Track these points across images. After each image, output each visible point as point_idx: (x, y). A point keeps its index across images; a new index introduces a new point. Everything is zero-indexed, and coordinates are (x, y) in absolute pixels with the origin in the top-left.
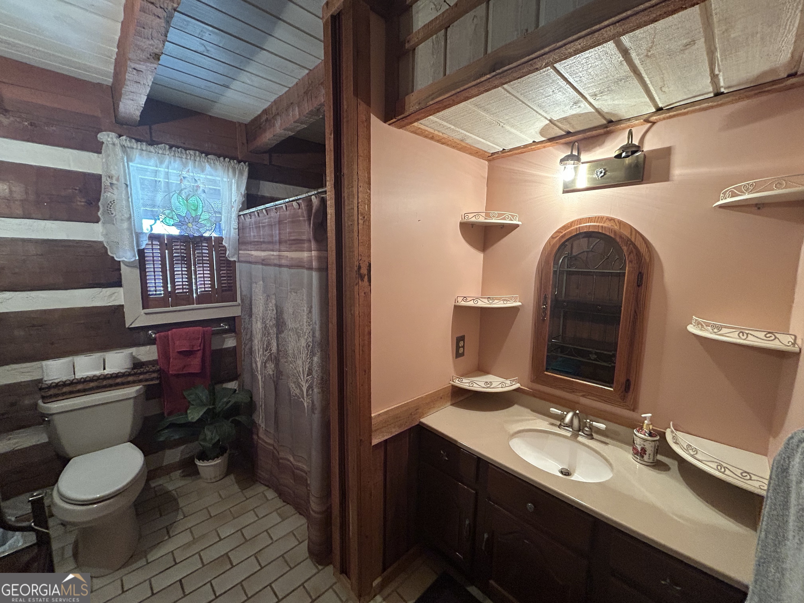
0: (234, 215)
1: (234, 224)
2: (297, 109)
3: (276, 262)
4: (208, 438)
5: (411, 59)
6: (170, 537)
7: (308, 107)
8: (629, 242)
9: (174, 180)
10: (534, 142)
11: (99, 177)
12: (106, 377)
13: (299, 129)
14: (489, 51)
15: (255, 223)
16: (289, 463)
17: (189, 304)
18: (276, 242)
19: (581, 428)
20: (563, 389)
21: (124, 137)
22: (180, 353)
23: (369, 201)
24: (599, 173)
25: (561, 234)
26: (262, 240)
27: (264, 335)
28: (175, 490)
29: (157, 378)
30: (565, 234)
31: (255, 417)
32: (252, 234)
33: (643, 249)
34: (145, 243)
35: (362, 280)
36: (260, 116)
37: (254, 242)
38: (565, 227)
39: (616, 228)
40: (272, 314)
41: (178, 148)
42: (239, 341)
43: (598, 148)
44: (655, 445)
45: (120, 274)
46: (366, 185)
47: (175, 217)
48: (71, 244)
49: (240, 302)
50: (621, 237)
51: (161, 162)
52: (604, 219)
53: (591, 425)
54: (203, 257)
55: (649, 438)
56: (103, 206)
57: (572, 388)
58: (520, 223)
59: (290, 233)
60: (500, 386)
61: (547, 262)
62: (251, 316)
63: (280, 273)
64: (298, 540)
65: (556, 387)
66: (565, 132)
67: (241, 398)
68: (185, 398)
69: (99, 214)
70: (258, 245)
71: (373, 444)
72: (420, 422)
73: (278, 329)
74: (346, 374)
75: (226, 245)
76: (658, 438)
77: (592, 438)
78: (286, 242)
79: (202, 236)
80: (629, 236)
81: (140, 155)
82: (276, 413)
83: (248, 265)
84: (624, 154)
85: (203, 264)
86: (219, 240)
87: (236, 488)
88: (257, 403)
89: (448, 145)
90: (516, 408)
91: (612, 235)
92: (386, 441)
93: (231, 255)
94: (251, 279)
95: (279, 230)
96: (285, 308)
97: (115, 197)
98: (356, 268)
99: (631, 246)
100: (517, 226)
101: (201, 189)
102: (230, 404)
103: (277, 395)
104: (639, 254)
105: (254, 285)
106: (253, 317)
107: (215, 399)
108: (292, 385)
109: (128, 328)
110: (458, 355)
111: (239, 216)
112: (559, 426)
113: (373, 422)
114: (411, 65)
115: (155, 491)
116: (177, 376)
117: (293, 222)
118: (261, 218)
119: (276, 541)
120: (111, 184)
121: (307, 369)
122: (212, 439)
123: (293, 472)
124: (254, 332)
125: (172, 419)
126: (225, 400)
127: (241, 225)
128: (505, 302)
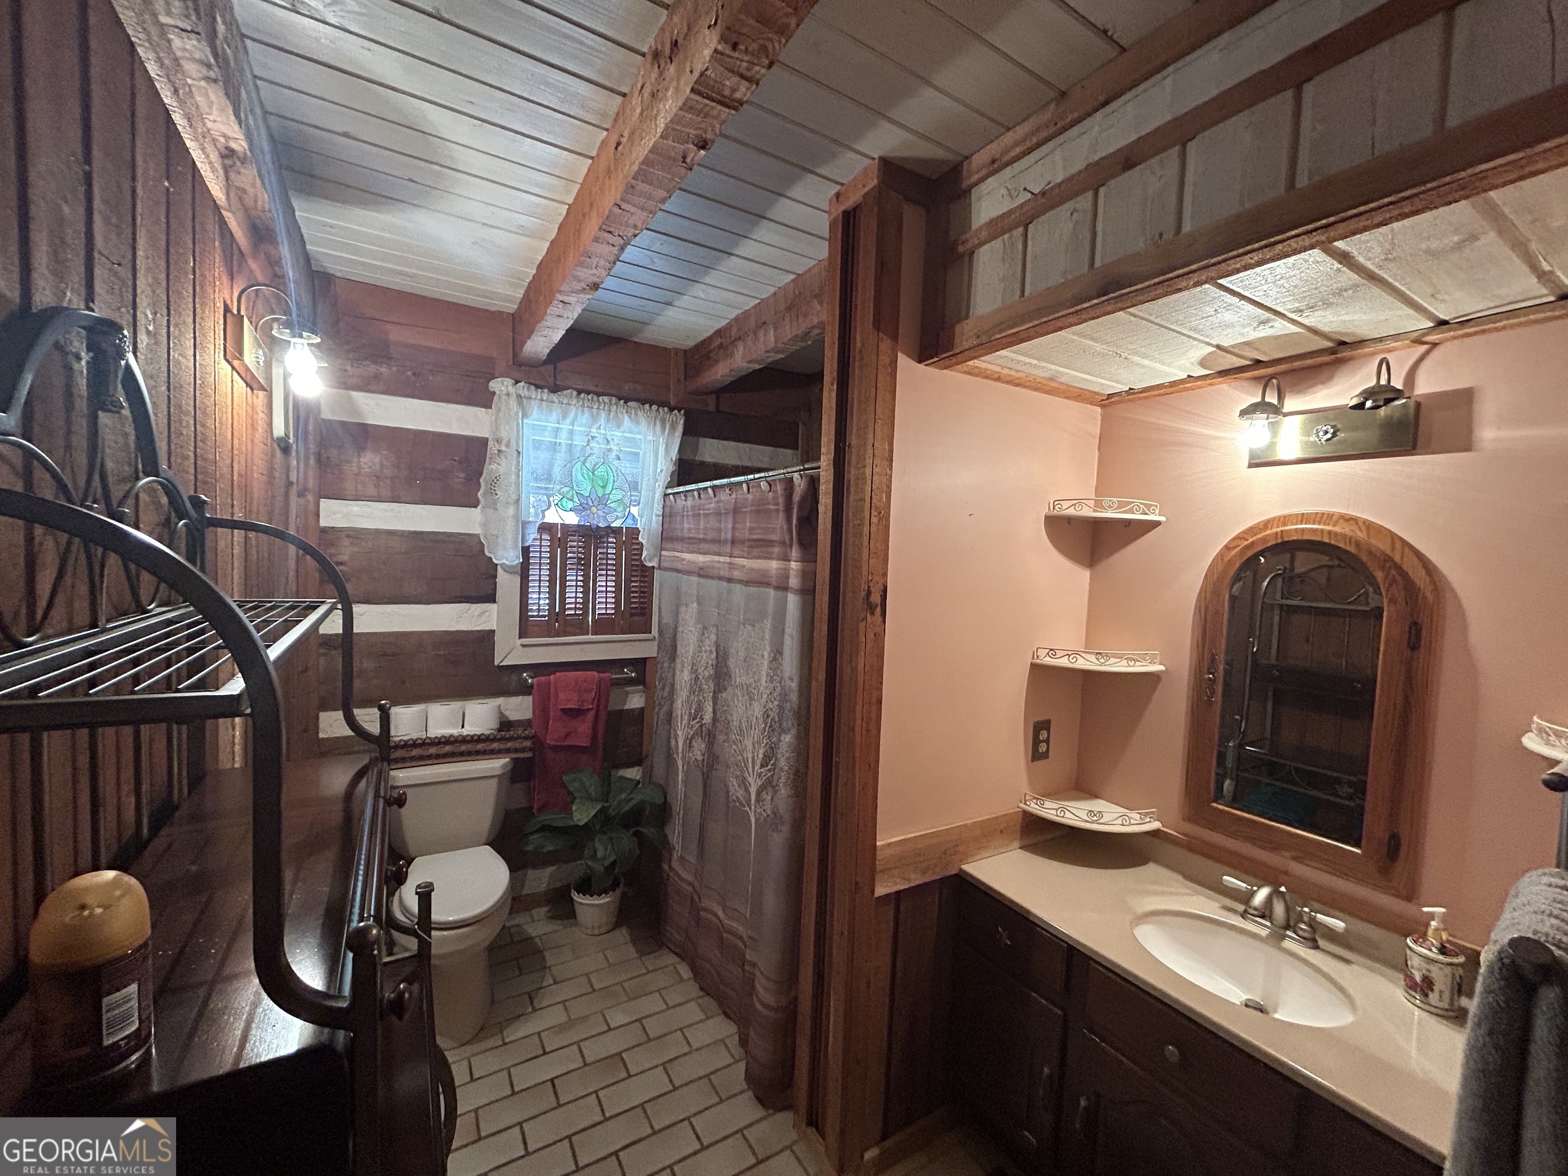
0: (658, 494)
1: (658, 508)
2: (772, 331)
3: (725, 573)
4: (600, 854)
5: (966, 266)
6: (535, 1010)
7: (789, 331)
8: (1386, 562)
9: (579, 441)
10: (1189, 376)
11: (484, 442)
12: (464, 740)
13: (771, 359)
14: (1098, 264)
15: (693, 507)
16: (715, 920)
17: (583, 634)
18: (726, 541)
19: (1292, 923)
20: (1253, 840)
21: (522, 384)
22: (564, 711)
23: (889, 487)
24: (1321, 434)
25: (1246, 543)
26: (701, 536)
27: (692, 692)
28: (540, 937)
29: (531, 749)
30: (1253, 543)
31: (668, 831)
32: (686, 525)
33: (1419, 576)
34: (532, 536)
35: (873, 614)
36: (709, 339)
37: (690, 538)
38: (1252, 531)
39: (1361, 535)
40: (708, 658)
41: (588, 393)
42: (650, 700)
43: (1320, 386)
44: (1453, 974)
45: (496, 583)
46: (886, 463)
47: (576, 499)
48: (440, 537)
49: (657, 636)
50: (1370, 553)
51: (565, 416)
52: (1335, 518)
53: (1313, 919)
54: (607, 559)
55: (1441, 957)
56: (486, 483)
57: (1275, 843)
58: (1162, 519)
59: (751, 529)
60: (1119, 821)
61: (1216, 593)
62: (673, 659)
63: (729, 592)
64: (733, 1056)
65: (1234, 835)
66: (1251, 360)
67: (650, 795)
68: (564, 786)
69: (480, 495)
70: (694, 543)
71: (877, 894)
72: (961, 870)
73: (717, 685)
74: (837, 768)
75: (644, 542)
76: (1461, 959)
77: (1317, 947)
78: (743, 542)
79: (609, 527)
80: (1389, 552)
81: (540, 407)
82: (702, 828)
83: (675, 574)
84: (1369, 404)
85: (607, 570)
86: (633, 533)
87: (631, 951)
88: (674, 807)
89: (1026, 387)
90: (1151, 869)
91: (1352, 549)
92: (898, 893)
93: (648, 558)
94: (679, 598)
95: (734, 523)
96: (732, 651)
97: (502, 470)
98: (863, 594)
99: (1393, 572)
100: (1157, 524)
101: (614, 454)
102: (631, 804)
103: (705, 795)
104: (1409, 586)
105: (683, 609)
106: (678, 661)
107: (608, 792)
108: (733, 782)
109: (498, 666)
110: (1037, 754)
111: (666, 495)
112: (1244, 915)
113: (879, 855)
114: (966, 278)
115: (511, 935)
116: (556, 749)
117: (758, 512)
118: (702, 502)
119: (697, 1050)
120: (499, 451)
121: (761, 756)
122: (604, 858)
123: (722, 939)
124: (678, 686)
125: (545, 818)
126: (623, 796)
127: (667, 510)
128: (1132, 663)
